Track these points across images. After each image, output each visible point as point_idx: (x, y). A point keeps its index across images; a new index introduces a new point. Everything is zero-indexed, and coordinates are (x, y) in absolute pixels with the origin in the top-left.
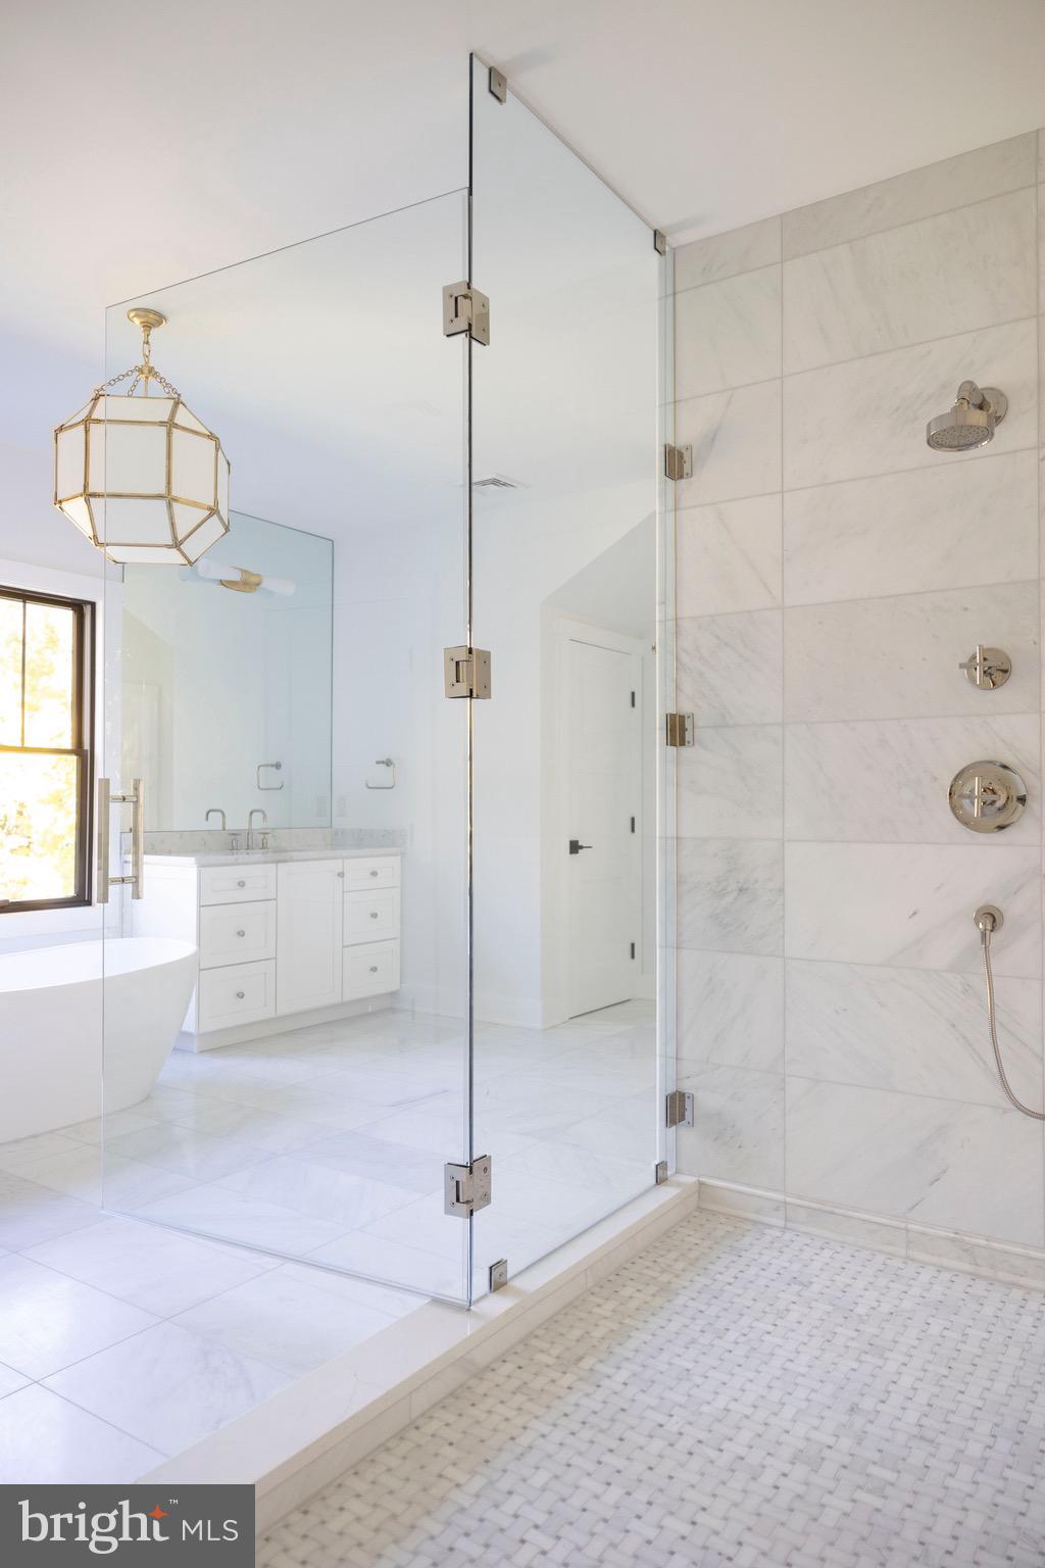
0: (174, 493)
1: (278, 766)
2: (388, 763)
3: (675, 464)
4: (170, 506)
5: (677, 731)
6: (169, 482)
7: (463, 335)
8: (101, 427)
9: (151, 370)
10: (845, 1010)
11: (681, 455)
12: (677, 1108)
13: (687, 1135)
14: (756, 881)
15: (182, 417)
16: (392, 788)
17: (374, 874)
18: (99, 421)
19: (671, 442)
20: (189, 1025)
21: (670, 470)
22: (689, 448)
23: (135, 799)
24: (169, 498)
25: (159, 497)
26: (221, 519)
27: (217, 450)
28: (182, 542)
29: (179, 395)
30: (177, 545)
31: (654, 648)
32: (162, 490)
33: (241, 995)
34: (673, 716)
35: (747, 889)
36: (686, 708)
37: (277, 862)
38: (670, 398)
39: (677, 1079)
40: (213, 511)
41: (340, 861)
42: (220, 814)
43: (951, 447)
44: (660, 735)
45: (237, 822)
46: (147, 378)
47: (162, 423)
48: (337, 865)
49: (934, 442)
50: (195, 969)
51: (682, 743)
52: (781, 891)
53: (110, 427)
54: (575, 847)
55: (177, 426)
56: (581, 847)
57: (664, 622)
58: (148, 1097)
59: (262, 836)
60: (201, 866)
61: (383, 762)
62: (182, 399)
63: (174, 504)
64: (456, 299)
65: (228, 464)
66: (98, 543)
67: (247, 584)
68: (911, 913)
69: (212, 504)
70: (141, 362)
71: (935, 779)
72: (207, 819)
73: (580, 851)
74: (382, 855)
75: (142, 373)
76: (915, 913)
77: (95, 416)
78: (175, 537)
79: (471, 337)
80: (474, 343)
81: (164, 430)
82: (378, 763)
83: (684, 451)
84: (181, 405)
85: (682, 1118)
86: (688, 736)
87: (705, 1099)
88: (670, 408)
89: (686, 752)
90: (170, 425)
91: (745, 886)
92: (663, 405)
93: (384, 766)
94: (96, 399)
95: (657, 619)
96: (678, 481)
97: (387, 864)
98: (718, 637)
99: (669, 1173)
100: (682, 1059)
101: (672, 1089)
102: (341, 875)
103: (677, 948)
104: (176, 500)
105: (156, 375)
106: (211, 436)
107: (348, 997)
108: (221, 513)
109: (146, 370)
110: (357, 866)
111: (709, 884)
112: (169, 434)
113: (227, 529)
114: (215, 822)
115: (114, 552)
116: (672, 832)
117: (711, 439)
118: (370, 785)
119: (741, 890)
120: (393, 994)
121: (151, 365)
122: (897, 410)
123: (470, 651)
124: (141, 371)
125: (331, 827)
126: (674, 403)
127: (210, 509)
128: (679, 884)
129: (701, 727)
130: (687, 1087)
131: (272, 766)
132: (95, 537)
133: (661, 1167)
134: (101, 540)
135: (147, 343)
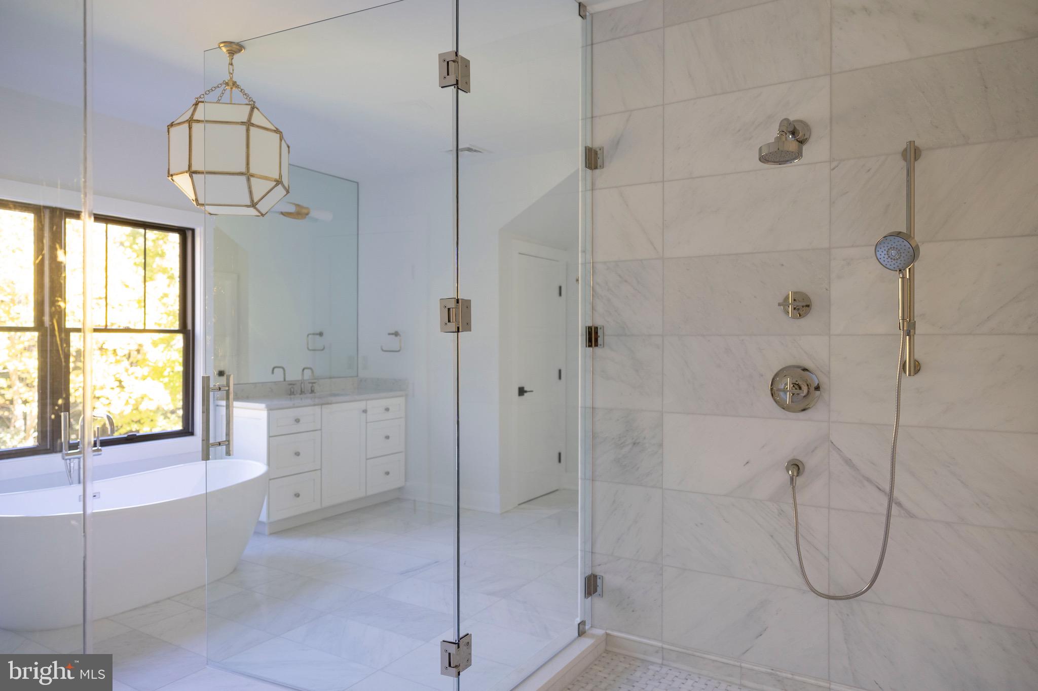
0: (252, 171)
1: (321, 334)
2: (396, 334)
3: (593, 159)
4: (248, 180)
5: (593, 337)
6: (248, 164)
7: (453, 87)
8: (201, 125)
9: (234, 83)
10: (701, 524)
11: (596, 153)
12: (592, 585)
13: (598, 602)
14: (645, 438)
15: (257, 118)
16: (399, 351)
17: (387, 410)
18: (198, 121)
19: (589, 145)
20: (263, 517)
21: (589, 164)
22: (601, 149)
23: (227, 388)
24: (248, 175)
25: (241, 174)
26: (284, 186)
27: (281, 140)
28: (257, 203)
29: (254, 102)
30: (253, 205)
31: (577, 280)
32: (243, 170)
33: (297, 495)
34: (590, 328)
35: (638, 443)
36: (599, 322)
37: (322, 404)
38: (589, 115)
39: (592, 566)
40: (279, 182)
41: (365, 402)
42: (281, 370)
43: (774, 162)
44: (581, 339)
45: (294, 375)
46: (232, 88)
47: (242, 123)
48: (362, 405)
49: (764, 159)
50: (266, 480)
51: (596, 345)
52: (661, 445)
53: (208, 125)
54: (522, 391)
55: (253, 125)
56: (526, 392)
57: (584, 264)
58: (235, 570)
59: (311, 385)
60: (270, 409)
61: (392, 334)
62: (256, 105)
63: (252, 179)
64: (448, 63)
65: (288, 147)
66: (198, 204)
67: (300, 213)
68: (745, 463)
69: (277, 177)
70: (227, 78)
71: (762, 376)
72: (273, 372)
73: (525, 394)
74: (392, 397)
75: (228, 85)
76: (747, 463)
77: (195, 118)
78: (252, 200)
79: (458, 88)
80: (460, 91)
81: (244, 128)
82: (389, 334)
83: (598, 150)
84: (255, 110)
85: (595, 591)
86: (600, 341)
87: (610, 580)
88: (589, 121)
89: (598, 350)
90: (249, 124)
91: (638, 441)
92: (584, 119)
93: (393, 336)
94: (196, 104)
95: (580, 262)
96: (594, 171)
97: (396, 403)
98: (620, 276)
99: (587, 627)
100: (595, 553)
101: (589, 573)
102: (365, 411)
103: (592, 480)
104: (252, 176)
105: (238, 87)
106: (277, 131)
107: (370, 493)
108: (284, 182)
109: (231, 84)
110: (376, 405)
111: (613, 439)
112: (248, 130)
113: (288, 192)
114: (278, 376)
115: (209, 209)
116: (589, 404)
117: (617, 143)
118: (384, 349)
119: (634, 444)
120: (400, 489)
121: (234, 79)
122: (739, 131)
123: (458, 301)
124: (227, 84)
125: (357, 376)
126: (591, 119)
127: (276, 181)
128: (594, 438)
129: (607, 337)
130: (598, 571)
131: (317, 334)
132: (197, 200)
133: (582, 623)
134: (201, 201)
135: (232, 64)
